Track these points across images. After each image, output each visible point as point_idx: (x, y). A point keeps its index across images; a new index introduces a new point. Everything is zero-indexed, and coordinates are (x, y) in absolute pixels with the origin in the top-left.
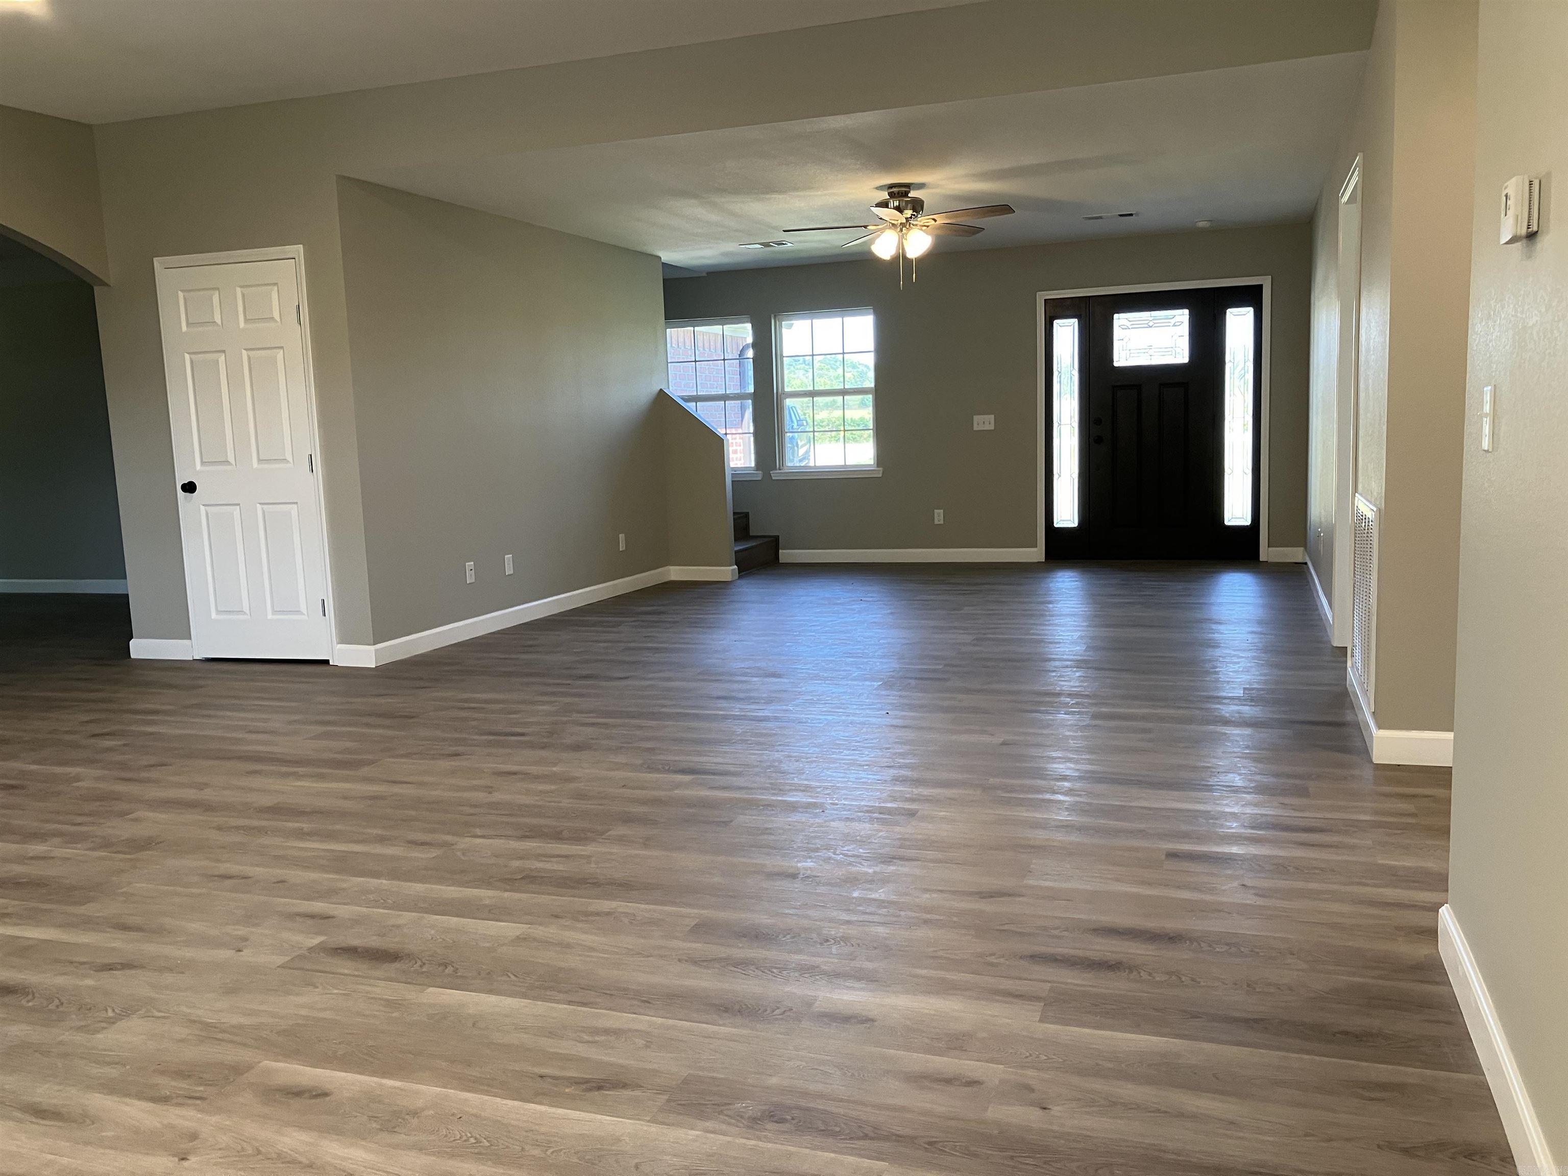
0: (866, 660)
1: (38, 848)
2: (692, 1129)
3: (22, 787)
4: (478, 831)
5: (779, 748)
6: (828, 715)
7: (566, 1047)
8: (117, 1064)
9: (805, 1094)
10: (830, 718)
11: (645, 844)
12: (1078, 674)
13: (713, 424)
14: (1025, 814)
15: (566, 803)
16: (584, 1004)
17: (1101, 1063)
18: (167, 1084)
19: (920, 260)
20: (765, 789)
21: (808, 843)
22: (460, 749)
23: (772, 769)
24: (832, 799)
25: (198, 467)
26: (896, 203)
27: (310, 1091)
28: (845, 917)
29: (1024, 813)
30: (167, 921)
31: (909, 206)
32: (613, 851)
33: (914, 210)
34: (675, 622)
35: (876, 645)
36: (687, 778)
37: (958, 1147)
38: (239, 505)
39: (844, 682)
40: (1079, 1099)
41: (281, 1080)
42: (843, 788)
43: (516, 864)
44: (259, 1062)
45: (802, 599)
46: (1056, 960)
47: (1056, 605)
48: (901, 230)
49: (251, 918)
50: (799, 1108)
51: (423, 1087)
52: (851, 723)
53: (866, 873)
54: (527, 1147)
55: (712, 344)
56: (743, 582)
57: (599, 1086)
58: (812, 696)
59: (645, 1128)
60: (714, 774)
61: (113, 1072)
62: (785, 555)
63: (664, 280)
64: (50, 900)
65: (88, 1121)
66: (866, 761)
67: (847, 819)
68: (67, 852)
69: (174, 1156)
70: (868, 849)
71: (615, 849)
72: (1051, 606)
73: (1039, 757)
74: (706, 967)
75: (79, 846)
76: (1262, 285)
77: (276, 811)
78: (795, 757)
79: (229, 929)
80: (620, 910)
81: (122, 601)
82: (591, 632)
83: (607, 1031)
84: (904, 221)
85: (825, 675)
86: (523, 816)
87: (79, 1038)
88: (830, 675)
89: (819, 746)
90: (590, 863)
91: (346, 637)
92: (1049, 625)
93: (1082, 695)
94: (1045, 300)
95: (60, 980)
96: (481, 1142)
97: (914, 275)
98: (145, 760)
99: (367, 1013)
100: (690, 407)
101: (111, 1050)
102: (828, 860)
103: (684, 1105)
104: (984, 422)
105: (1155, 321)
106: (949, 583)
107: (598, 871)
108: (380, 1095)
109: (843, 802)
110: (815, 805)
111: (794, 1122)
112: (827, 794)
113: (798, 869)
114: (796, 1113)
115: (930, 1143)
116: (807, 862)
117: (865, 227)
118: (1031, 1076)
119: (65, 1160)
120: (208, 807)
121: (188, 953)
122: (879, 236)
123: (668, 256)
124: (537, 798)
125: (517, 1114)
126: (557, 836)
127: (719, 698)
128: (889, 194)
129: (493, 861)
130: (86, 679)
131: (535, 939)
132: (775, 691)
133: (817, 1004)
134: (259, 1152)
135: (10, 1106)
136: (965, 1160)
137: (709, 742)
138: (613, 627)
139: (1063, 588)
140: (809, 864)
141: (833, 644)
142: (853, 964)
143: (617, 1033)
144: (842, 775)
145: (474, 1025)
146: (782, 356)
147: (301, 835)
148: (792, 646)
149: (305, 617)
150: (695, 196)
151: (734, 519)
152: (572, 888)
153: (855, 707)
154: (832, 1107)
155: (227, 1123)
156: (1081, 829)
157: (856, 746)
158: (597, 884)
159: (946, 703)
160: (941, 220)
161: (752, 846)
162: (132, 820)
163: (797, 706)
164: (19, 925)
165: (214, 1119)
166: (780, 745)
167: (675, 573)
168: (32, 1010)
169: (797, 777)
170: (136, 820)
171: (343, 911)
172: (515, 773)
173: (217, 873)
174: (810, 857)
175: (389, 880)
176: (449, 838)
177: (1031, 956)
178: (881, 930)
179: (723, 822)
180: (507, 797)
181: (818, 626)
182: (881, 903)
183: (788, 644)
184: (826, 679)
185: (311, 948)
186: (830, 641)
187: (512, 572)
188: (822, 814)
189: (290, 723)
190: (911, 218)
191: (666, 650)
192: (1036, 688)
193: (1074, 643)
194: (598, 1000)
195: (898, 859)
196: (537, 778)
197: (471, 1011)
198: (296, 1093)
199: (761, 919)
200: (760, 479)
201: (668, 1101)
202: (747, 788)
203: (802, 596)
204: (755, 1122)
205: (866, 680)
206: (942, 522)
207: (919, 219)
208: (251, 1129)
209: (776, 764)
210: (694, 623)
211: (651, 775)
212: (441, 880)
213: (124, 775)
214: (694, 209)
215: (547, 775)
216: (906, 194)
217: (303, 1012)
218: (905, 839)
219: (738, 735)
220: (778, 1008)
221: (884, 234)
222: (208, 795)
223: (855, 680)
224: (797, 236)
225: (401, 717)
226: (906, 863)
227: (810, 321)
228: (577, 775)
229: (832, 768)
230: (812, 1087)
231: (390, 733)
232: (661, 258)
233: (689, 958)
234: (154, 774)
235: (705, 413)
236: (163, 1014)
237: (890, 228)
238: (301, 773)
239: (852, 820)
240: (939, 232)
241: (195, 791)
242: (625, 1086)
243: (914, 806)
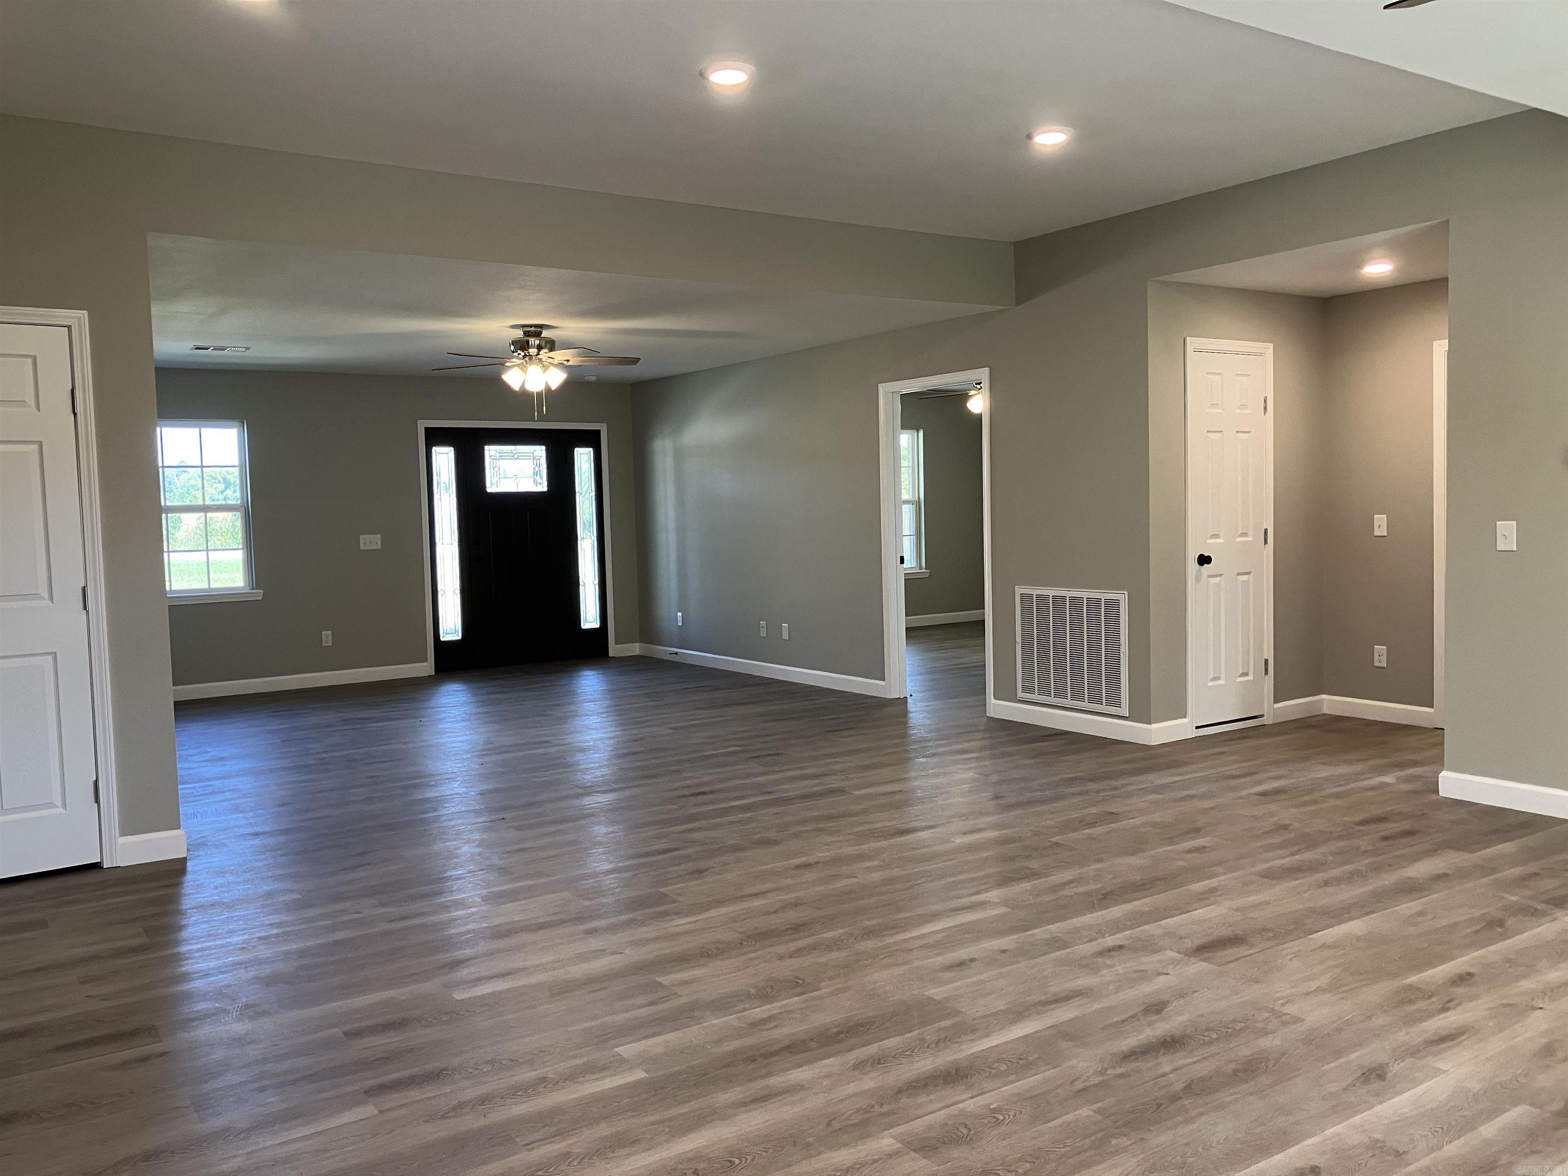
19: (544, 393)
76: (600, 430)
94: (425, 429)
97: (544, 407)
104: (371, 542)
105: (519, 454)
128: (524, 332)
206: (330, 643)
216: (539, 334)
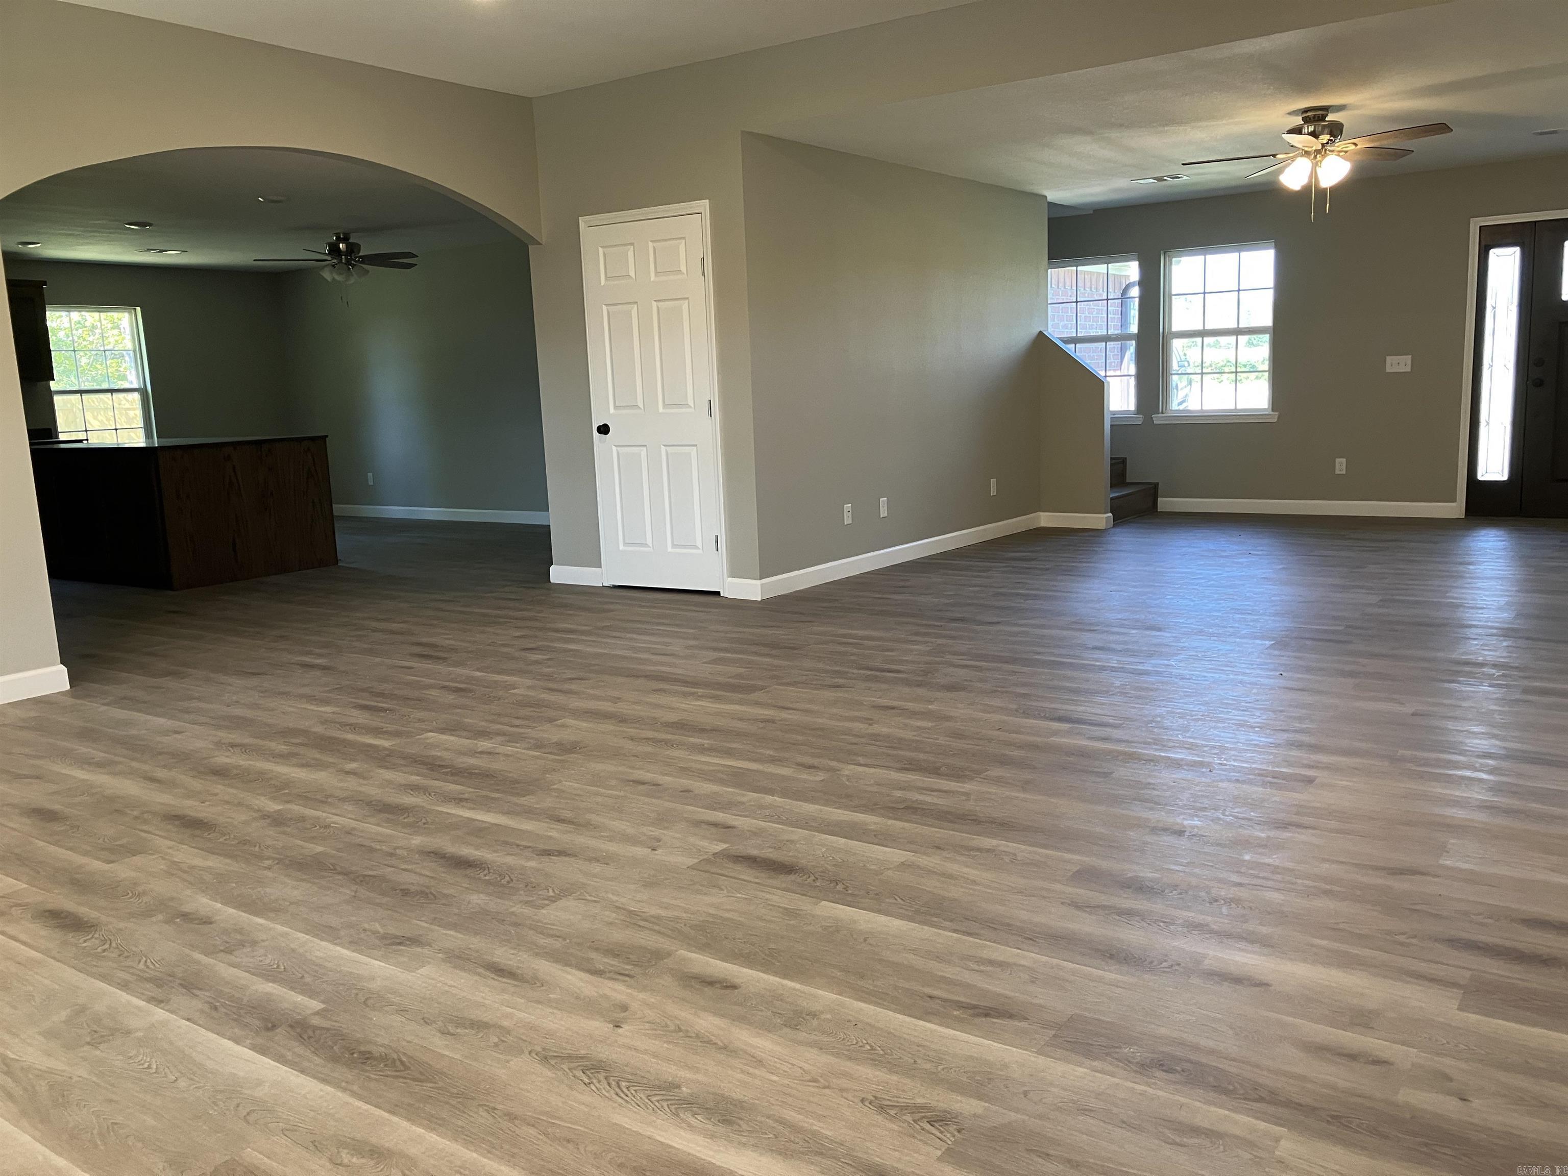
0: (1256, 617)
1: (484, 744)
2: (1080, 1066)
3: (471, 691)
4: (861, 760)
5: (1162, 703)
6: (1215, 673)
7: (950, 972)
8: (558, 937)
9: (1196, 1048)
10: (1217, 676)
11: (1022, 787)
12: (1505, 644)
13: (1091, 365)
14: (1440, 790)
15: (942, 740)
16: (969, 934)
17: (1530, 1061)
18: (601, 961)
19: (1334, 189)
20: (1149, 744)
21: (1194, 802)
22: (841, 681)
23: (1154, 724)
24: (1220, 759)
25: (612, 411)
26: (1311, 129)
27: (720, 982)
28: (1235, 878)
29: (1438, 789)
30: (594, 818)
31: (1326, 131)
32: (990, 790)
33: (1332, 135)
34: (1047, 569)
35: (1267, 602)
36: (1065, 726)
37: (1365, 1125)
38: (645, 446)
39: (1232, 639)
40: (1505, 1096)
41: (696, 969)
42: (1231, 749)
43: (899, 794)
44: (676, 951)
45: (1184, 549)
46: (1479, 948)
47: (1478, 567)
48: (1315, 157)
49: (663, 820)
50: (1190, 1061)
51: (821, 992)
52: (1241, 682)
53: (1259, 838)
54: (919, 1061)
55: (1093, 283)
56: (1118, 530)
57: (987, 1013)
58: (1196, 652)
59: (1033, 1059)
60: (1091, 724)
61: (557, 944)
62: (1165, 503)
63: (1048, 219)
64: (498, 790)
65: (538, 984)
66: (1257, 723)
67: (1237, 781)
68: (508, 749)
69: (610, 1022)
70: (1261, 813)
71: (993, 789)
72: (1471, 567)
73: (1457, 730)
74: (1090, 913)
75: (518, 745)
77: (681, 726)
78: (1179, 713)
79: (645, 829)
80: (1002, 848)
81: (545, 531)
82: (962, 575)
83: (991, 962)
84: (1320, 147)
85: (1211, 630)
86: (901, 749)
87: (527, 911)
88: (1216, 632)
89: (1206, 704)
90: (969, 800)
91: (736, 571)
92: (1472, 588)
93: (1512, 667)
94: (1480, 227)
95: (510, 860)
96: (875, 1050)
97: (1327, 206)
98: (569, 674)
99: (769, 918)
100: (1069, 348)
101: (553, 925)
102: (1216, 820)
103: (1070, 1042)
104: (1399, 364)
106: (1350, 539)
107: (978, 809)
108: (782, 994)
109: (1232, 763)
110: (1201, 764)
111: (1185, 1074)
112: (1215, 754)
113: (1184, 827)
114: (1187, 1066)
115: (1333, 1117)
116: (1194, 821)
117: (1274, 156)
118: (1447, 1064)
119: (522, 1015)
120: (622, 720)
121: (612, 847)
122: (1290, 164)
123: (1053, 196)
124: (915, 733)
125: (909, 1028)
126: (935, 771)
127: (1095, 648)
128: (1303, 119)
129: (875, 789)
130: (514, 600)
131: (919, 867)
132: (1155, 645)
133: (1206, 962)
134: (680, 1030)
135: (475, 963)
136: (1372, 1139)
137: (1087, 692)
138: (984, 571)
139: (1486, 549)
140: (1196, 822)
141: (1218, 599)
142: (1245, 926)
143: (1002, 965)
144: (1230, 735)
145: (865, 940)
146: (1170, 295)
147: (702, 750)
148: (1172, 599)
149: (700, 551)
150: (1090, 133)
151: (1112, 465)
152: (951, 822)
153: (1244, 666)
154: (1223, 1065)
155: (653, 1000)
156: (1509, 812)
157: (1246, 707)
158: (977, 821)
159: (1348, 668)
160: (1362, 144)
161: (1134, 799)
162: (557, 726)
163: (1180, 661)
164: (473, 809)
165: (642, 996)
166: (1163, 700)
167: (1046, 519)
168: (488, 883)
169: (1181, 734)
170: (563, 726)
171: (741, 822)
172: (893, 708)
173: (631, 778)
174: (1197, 816)
175: (781, 797)
176: (834, 764)
177: (1449, 940)
178: (1276, 897)
179: (1105, 773)
180: (885, 730)
181: (1201, 578)
182: (1275, 869)
183: (1168, 597)
184: (1212, 635)
185: (717, 853)
186: (1216, 596)
187: (886, 515)
188: (1209, 773)
189: (687, 647)
190: (1327, 143)
191: (1036, 597)
192: (1454, 656)
193: (1499, 609)
194: (982, 932)
195: (1294, 825)
196: (914, 714)
197: (861, 927)
198: (709, 982)
199: (1147, 874)
200: (1140, 423)
201: (1054, 1036)
202: (1128, 741)
203: (1184, 547)
204: (1144, 1068)
205: (1255, 638)
206: (1344, 472)
207: (1337, 145)
208: (672, 1009)
209: (1159, 719)
210: (1066, 571)
211: (1027, 720)
212: (827, 803)
213: (551, 685)
214: (1086, 146)
215: (924, 712)
216: (1323, 118)
217: (712, 911)
218: (1301, 806)
219: (1116, 687)
220: (1166, 961)
221: (1294, 163)
222: (623, 708)
223: (1245, 638)
224: (1195, 168)
225: (785, 648)
226: (1303, 831)
227: (1203, 257)
228: (952, 714)
229: (1219, 727)
230: (1203, 1042)
231: (776, 662)
232: (1046, 197)
233: (1072, 902)
234: (573, 687)
235: (1086, 355)
236: (594, 899)
237: (1302, 156)
238: (700, 694)
239: (1243, 782)
240: (1358, 157)
241: (610, 704)
242: (1011, 1016)
243: (1311, 773)
